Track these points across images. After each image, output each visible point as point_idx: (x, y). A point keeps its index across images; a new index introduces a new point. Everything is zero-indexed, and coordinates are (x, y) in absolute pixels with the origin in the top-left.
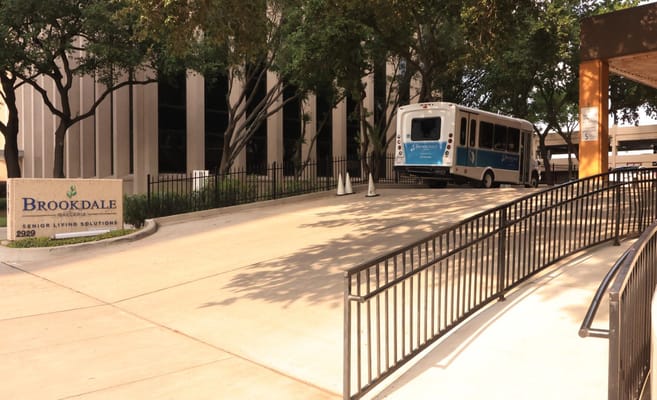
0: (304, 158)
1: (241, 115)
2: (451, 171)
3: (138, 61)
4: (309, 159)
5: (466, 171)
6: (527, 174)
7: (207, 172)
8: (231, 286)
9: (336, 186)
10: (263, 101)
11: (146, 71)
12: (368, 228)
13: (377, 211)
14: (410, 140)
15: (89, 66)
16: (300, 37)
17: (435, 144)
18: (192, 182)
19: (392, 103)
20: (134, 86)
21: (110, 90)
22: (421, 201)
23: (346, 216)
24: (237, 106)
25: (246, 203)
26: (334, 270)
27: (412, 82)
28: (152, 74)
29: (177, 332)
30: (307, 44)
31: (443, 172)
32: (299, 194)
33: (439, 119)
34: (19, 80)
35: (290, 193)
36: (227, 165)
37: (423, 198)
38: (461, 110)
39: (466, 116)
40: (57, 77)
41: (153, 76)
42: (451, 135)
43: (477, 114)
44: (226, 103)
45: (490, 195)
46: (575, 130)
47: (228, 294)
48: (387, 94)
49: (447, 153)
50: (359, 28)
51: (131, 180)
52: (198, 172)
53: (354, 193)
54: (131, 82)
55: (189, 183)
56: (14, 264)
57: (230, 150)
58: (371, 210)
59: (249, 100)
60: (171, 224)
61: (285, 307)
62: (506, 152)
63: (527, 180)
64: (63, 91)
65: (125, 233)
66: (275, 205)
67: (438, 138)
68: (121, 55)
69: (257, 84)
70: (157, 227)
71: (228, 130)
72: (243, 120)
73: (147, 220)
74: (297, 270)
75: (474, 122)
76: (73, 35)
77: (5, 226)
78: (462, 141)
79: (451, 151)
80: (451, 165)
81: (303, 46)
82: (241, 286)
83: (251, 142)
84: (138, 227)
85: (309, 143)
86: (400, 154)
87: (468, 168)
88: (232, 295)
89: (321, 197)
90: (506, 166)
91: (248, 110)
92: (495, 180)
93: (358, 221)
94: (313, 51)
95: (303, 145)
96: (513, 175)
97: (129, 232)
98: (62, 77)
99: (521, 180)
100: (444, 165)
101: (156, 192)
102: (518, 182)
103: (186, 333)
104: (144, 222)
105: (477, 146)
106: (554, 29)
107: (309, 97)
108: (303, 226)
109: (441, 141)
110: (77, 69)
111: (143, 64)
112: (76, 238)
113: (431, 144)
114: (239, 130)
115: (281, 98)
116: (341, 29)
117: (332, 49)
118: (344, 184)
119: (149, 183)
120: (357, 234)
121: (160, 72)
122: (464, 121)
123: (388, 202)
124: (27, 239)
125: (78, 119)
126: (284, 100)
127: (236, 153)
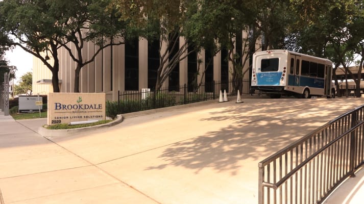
0: (199, 82)
1: (166, 60)
2: (285, 89)
3: (115, 33)
4: (201, 83)
5: (293, 89)
6: (329, 90)
7: (149, 90)
8: (163, 156)
9: (218, 97)
10: (177, 53)
11: (119, 39)
12: (242, 122)
13: (245, 112)
14: (260, 72)
15: (91, 36)
16: (199, 17)
17: (275, 73)
18: (141, 95)
19: (246, 53)
20: (113, 46)
21: (102, 48)
22: (269, 106)
23: (227, 114)
24: (164, 56)
25: (169, 106)
26: (226, 148)
27: (257, 41)
28: (122, 40)
29: (131, 187)
30: (202, 20)
31: (281, 89)
32: (198, 102)
33: (277, 59)
34: (59, 45)
35: (193, 101)
36: (159, 86)
37: (270, 104)
38: (291, 54)
39: (294, 57)
40: (76, 42)
41: (122, 41)
42: (285, 68)
43: (300, 56)
44: (158, 54)
45: (312, 102)
46: (349, 66)
47: (162, 162)
48: (243, 48)
49: (283, 79)
50: (232, 10)
51: (112, 94)
52: (144, 89)
53: (228, 101)
54: (112, 44)
55: (140, 96)
56: (49, 138)
57: (160, 79)
58: (240, 111)
59: (171, 52)
60: (130, 118)
61: (196, 173)
62: (317, 78)
63: (329, 94)
64: (79, 49)
65: (106, 122)
66: (186, 107)
67: (277, 70)
68: (106, 30)
69: (174, 45)
70: (123, 119)
71: (160, 67)
72: (167, 63)
73: (118, 115)
74: (202, 148)
75: (298, 61)
76: (84, 21)
77: (47, 117)
78: (292, 72)
79: (285, 77)
80: (285, 85)
81: (200, 21)
82: (169, 156)
83: (171, 75)
84: (113, 119)
85: (201, 74)
86: (255, 79)
87: (294, 87)
88: (164, 163)
89: (210, 103)
90: (316, 85)
91: (170, 58)
92: (311, 94)
93: (234, 117)
94: (206, 24)
95: (198, 76)
96: (321, 91)
97: (108, 121)
98: (78, 42)
99: (325, 94)
100: (281, 85)
101: (122, 100)
102: (324, 95)
103: (137, 189)
104: (116, 116)
105: (300, 74)
106: (343, 7)
107: (202, 50)
108: (202, 120)
109: (278, 71)
110: (85, 38)
111: (117, 34)
112: (81, 124)
113: (273, 73)
114: (165, 68)
115: (187, 51)
116: (222, 10)
117: (216, 23)
118: (223, 96)
119: (119, 95)
120: (236, 125)
121: (125, 38)
122: (292, 60)
123: (250, 107)
124: (56, 125)
125: (86, 63)
126: (188, 52)
127: (164, 80)
